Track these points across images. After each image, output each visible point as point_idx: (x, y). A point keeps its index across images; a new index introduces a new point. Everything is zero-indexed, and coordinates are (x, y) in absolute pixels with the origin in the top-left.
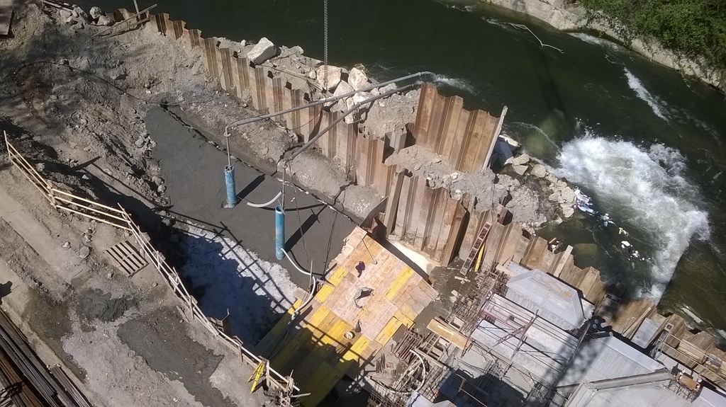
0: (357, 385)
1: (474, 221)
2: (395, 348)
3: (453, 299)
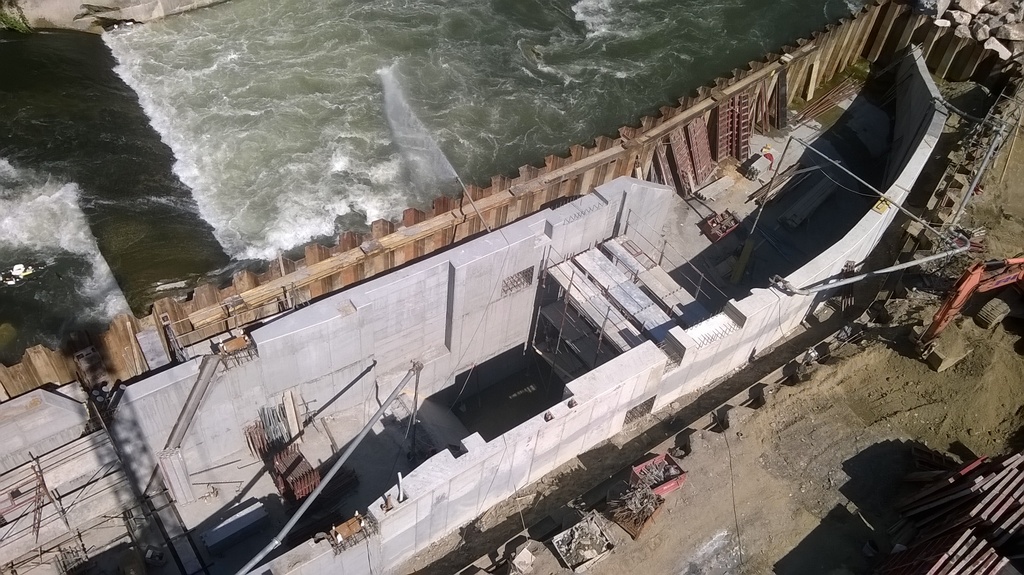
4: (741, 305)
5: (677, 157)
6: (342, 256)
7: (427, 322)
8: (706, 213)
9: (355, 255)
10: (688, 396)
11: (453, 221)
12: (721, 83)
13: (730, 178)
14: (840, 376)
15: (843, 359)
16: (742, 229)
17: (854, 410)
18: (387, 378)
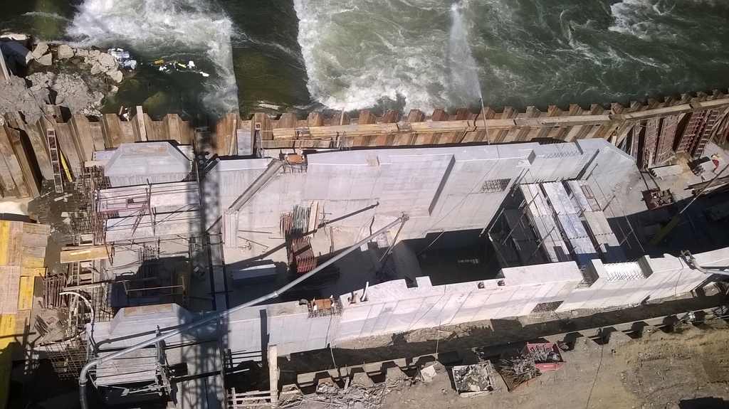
0: (32, 362)
1: (34, 136)
2: (44, 303)
3: (68, 221)
4: (653, 263)
5: (647, 138)
6: (383, 125)
7: (422, 190)
8: (652, 186)
9: (392, 127)
10: (586, 310)
11: (466, 128)
12: (701, 96)
13: (681, 167)
14: (704, 340)
15: (712, 328)
16: (674, 207)
17: (705, 367)
18: (382, 217)
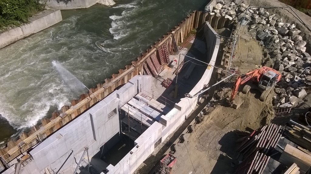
4: (179, 104)
5: (150, 66)
6: (54, 120)
7: (87, 134)
8: (162, 80)
9: (58, 119)
10: (171, 135)
11: (88, 101)
12: (157, 43)
13: (166, 69)
14: (211, 117)
15: (210, 112)
16: (173, 82)
17: (217, 126)
18: (78, 155)
